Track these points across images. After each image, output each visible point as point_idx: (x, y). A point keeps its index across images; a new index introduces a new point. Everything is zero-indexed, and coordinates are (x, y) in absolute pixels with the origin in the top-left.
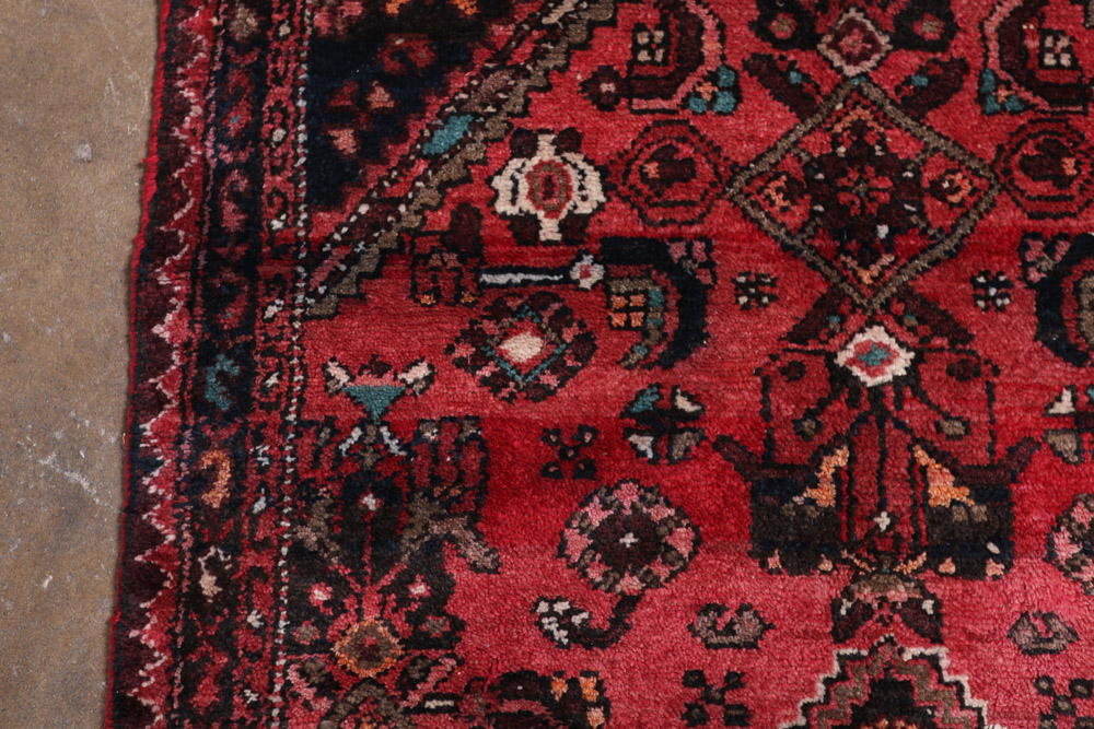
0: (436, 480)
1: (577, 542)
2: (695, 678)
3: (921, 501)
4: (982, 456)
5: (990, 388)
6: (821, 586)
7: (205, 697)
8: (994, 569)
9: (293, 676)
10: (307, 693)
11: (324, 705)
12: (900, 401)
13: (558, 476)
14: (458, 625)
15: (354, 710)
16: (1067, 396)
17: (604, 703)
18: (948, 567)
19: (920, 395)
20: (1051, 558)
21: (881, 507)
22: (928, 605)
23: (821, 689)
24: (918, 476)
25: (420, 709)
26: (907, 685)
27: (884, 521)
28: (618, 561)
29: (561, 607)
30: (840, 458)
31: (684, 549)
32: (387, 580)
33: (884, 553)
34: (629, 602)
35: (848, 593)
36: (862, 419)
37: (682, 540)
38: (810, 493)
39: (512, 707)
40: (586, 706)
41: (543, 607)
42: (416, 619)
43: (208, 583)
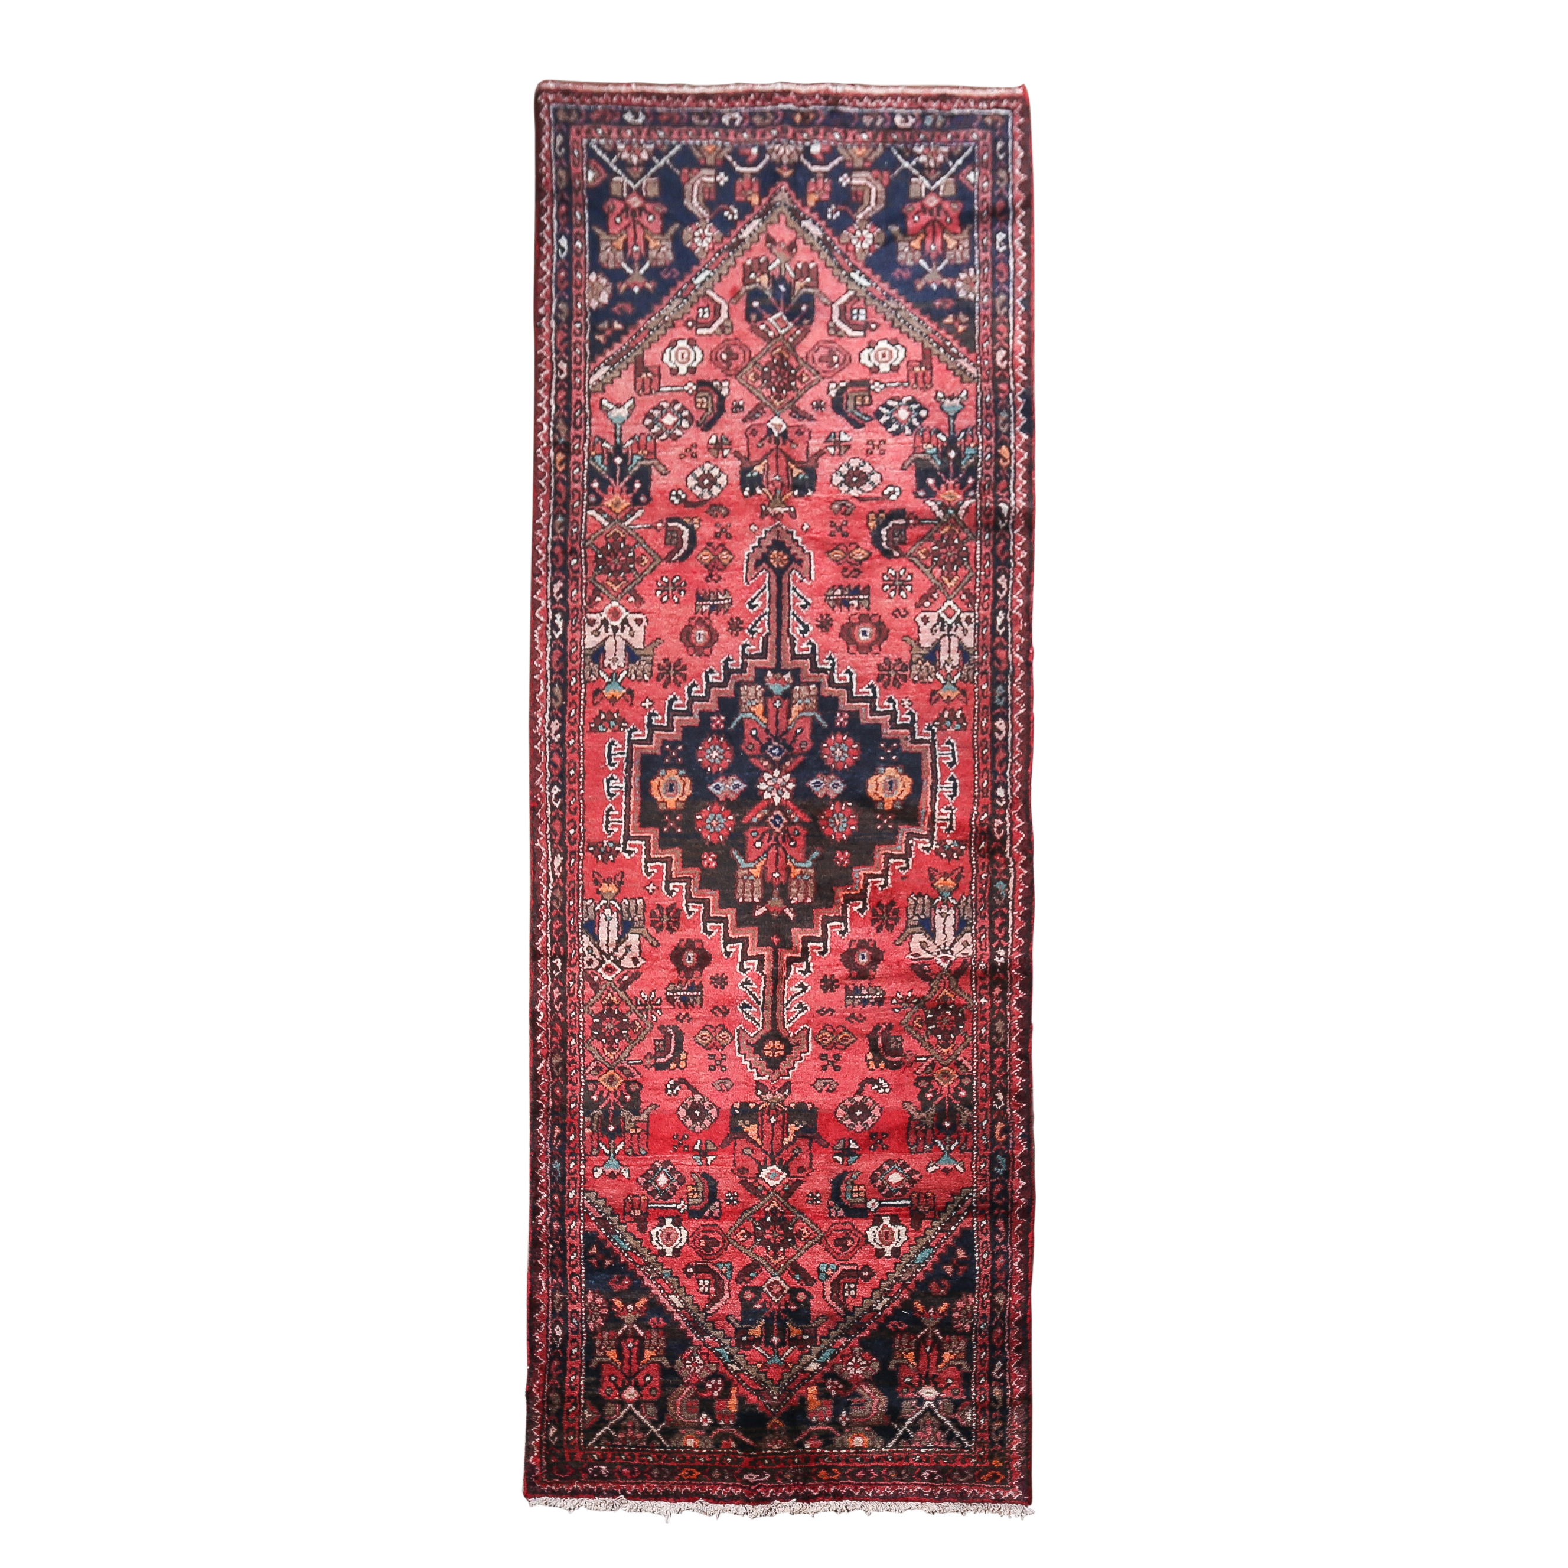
0: (924, 1131)
1: (876, 1112)
2: (837, 1069)
3: (760, 1126)
4: (738, 1142)
5: (734, 1165)
6: (794, 1099)
7: (999, 1061)
8: (737, 1105)
9: (970, 1067)
10: (965, 1062)
11: (959, 1059)
12: (765, 1161)
13: (883, 1134)
14: (916, 1084)
15: (949, 1057)
16: (709, 1162)
17: (867, 1061)
18: (752, 1105)
19: (758, 1162)
20: (718, 1109)
21: (773, 1125)
22: (759, 1092)
23: (796, 1065)
24: (760, 1135)
25: (928, 1057)
26: (768, 1067)
27: (773, 1120)
28: (862, 1106)
29: (881, 1091)
30: (786, 1141)
31: (840, 1110)
32: (940, 1098)
33: (772, 1110)
34: (859, 1093)
35: (785, 1096)
36: (778, 1154)
37: (841, 1113)
38: (796, 1129)
39: (897, 1058)
40: (873, 1060)
41: (887, 1090)
42: (930, 1086)
43: (1001, 1097)
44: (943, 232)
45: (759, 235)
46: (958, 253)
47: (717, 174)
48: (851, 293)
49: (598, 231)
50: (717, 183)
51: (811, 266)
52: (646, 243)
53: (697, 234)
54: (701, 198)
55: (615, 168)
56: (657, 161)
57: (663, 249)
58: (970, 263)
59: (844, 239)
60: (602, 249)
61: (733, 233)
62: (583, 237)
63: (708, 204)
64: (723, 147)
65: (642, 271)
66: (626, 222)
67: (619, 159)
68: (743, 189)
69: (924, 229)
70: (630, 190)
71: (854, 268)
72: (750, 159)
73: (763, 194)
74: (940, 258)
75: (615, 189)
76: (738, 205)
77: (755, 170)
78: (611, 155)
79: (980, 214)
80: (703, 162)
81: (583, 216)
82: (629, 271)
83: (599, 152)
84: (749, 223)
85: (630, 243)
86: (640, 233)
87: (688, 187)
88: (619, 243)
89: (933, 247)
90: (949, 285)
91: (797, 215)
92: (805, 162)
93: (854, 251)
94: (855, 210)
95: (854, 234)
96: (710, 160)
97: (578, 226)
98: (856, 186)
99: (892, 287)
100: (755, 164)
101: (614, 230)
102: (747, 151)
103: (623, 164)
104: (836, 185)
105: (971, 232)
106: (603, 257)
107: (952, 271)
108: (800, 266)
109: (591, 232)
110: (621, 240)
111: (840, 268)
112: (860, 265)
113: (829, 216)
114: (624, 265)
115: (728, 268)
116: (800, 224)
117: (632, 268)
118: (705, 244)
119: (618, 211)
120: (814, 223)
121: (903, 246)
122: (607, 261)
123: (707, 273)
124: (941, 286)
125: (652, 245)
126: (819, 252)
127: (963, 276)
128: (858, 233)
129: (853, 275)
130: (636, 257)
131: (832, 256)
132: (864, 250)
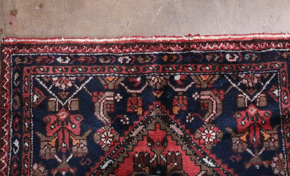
44: (261, 130)
45: (143, 136)
46: (271, 144)
47: (115, 95)
48: (203, 172)
49: (39, 135)
50: (115, 100)
51: (177, 154)
52: (71, 141)
53: (103, 136)
54: (105, 111)
55: (51, 92)
56: (78, 88)
57: (82, 145)
58: (280, 150)
59: (197, 135)
60: (42, 146)
61: (126, 133)
62: (29, 140)
63: (110, 115)
64: (119, 77)
65: (68, 160)
66: (58, 128)
67: (54, 87)
68: (132, 104)
69: (248, 129)
70: (60, 106)
71: (205, 155)
72: (136, 85)
73: (145, 108)
74: (260, 148)
75: (51, 106)
76: (129, 115)
77: (139, 91)
78: (49, 84)
79: (284, 117)
80: (106, 87)
81: (30, 125)
82: (59, 160)
83: (41, 83)
84: (137, 127)
85: (60, 141)
86: (67, 134)
87: (97, 104)
88: (53, 143)
89: (254, 139)
90: (267, 166)
91: (167, 121)
92: (171, 86)
93: (204, 144)
94: (203, 115)
95: (204, 132)
96: (111, 86)
97: (26, 132)
98: (203, 99)
99: (229, 168)
100: (139, 88)
101: (50, 134)
102: (134, 80)
103: (56, 90)
104: (191, 101)
105: (279, 129)
106: (42, 152)
107: (268, 155)
108: (169, 154)
109: (35, 136)
110: (55, 140)
111: (195, 154)
112: (208, 152)
113: (187, 121)
114: (56, 157)
115: (124, 158)
116: (169, 126)
117: (61, 158)
118: (108, 142)
119: (52, 122)
120: (178, 126)
121: (234, 139)
122: (45, 155)
123: (110, 161)
124: (262, 166)
125: (75, 142)
126: (182, 146)
127: (276, 159)
128: (206, 131)
129: (204, 159)
130: (64, 151)
131: (190, 148)
132: (210, 142)
